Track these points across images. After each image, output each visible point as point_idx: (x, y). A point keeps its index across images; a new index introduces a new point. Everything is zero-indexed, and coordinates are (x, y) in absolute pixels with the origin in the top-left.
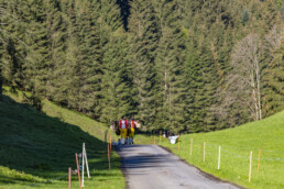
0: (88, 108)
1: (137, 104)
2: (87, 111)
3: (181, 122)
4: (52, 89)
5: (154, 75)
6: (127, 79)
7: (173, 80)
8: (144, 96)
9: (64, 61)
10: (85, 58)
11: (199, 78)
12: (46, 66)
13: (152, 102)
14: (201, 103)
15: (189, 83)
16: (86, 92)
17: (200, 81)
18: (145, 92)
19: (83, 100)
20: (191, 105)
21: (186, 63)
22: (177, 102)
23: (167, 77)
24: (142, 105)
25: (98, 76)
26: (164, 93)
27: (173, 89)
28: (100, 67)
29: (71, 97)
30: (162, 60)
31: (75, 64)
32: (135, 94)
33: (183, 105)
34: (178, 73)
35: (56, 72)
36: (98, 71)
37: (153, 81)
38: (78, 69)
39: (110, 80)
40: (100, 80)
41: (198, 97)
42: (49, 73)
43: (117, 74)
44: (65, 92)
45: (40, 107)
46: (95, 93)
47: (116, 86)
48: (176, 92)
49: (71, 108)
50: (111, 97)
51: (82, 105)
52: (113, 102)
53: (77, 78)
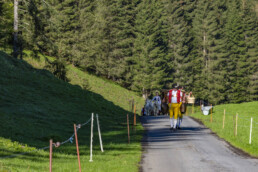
0: (118, 74)
1: (173, 71)
2: (117, 78)
3: (221, 91)
4: (79, 54)
5: (192, 39)
6: (161, 43)
7: (213, 45)
8: (180, 62)
9: (92, 23)
10: (115, 20)
11: (241, 43)
12: (72, 28)
13: (189, 69)
14: (243, 70)
15: (230, 48)
16: (116, 58)
17: (243, 46)
18: (181, 58)
19: (113, 66)
20: (232, 72)
21: (227, 26)
22: (216, 69)
23: (206, 41)
24: (178, 72)
25: (130, 40)
26: (202, 59)
27: (213, 55)
28: (132, 29)
29: (99, 63)
30: (201, 22)
31: (103, 26)
32: (171, 60)
33: (224, 72)
34: (218, 37)
35: (83, 35)
36: (130, 34)
37: (190, 46)
38: (107, 31)
39: (143, 44)
40: (131, 44)
41: (240, 64)
42: (76, 36)
43: (150, 37)
44: (93, 57)
45: (64, 73)
46: (126, 59)
47: (149, 50)
48: (216, 58)
49: (99, 75)
50: (144, 63)
51: (112, 71)
52: (145, 69)
53: (106, 41)
